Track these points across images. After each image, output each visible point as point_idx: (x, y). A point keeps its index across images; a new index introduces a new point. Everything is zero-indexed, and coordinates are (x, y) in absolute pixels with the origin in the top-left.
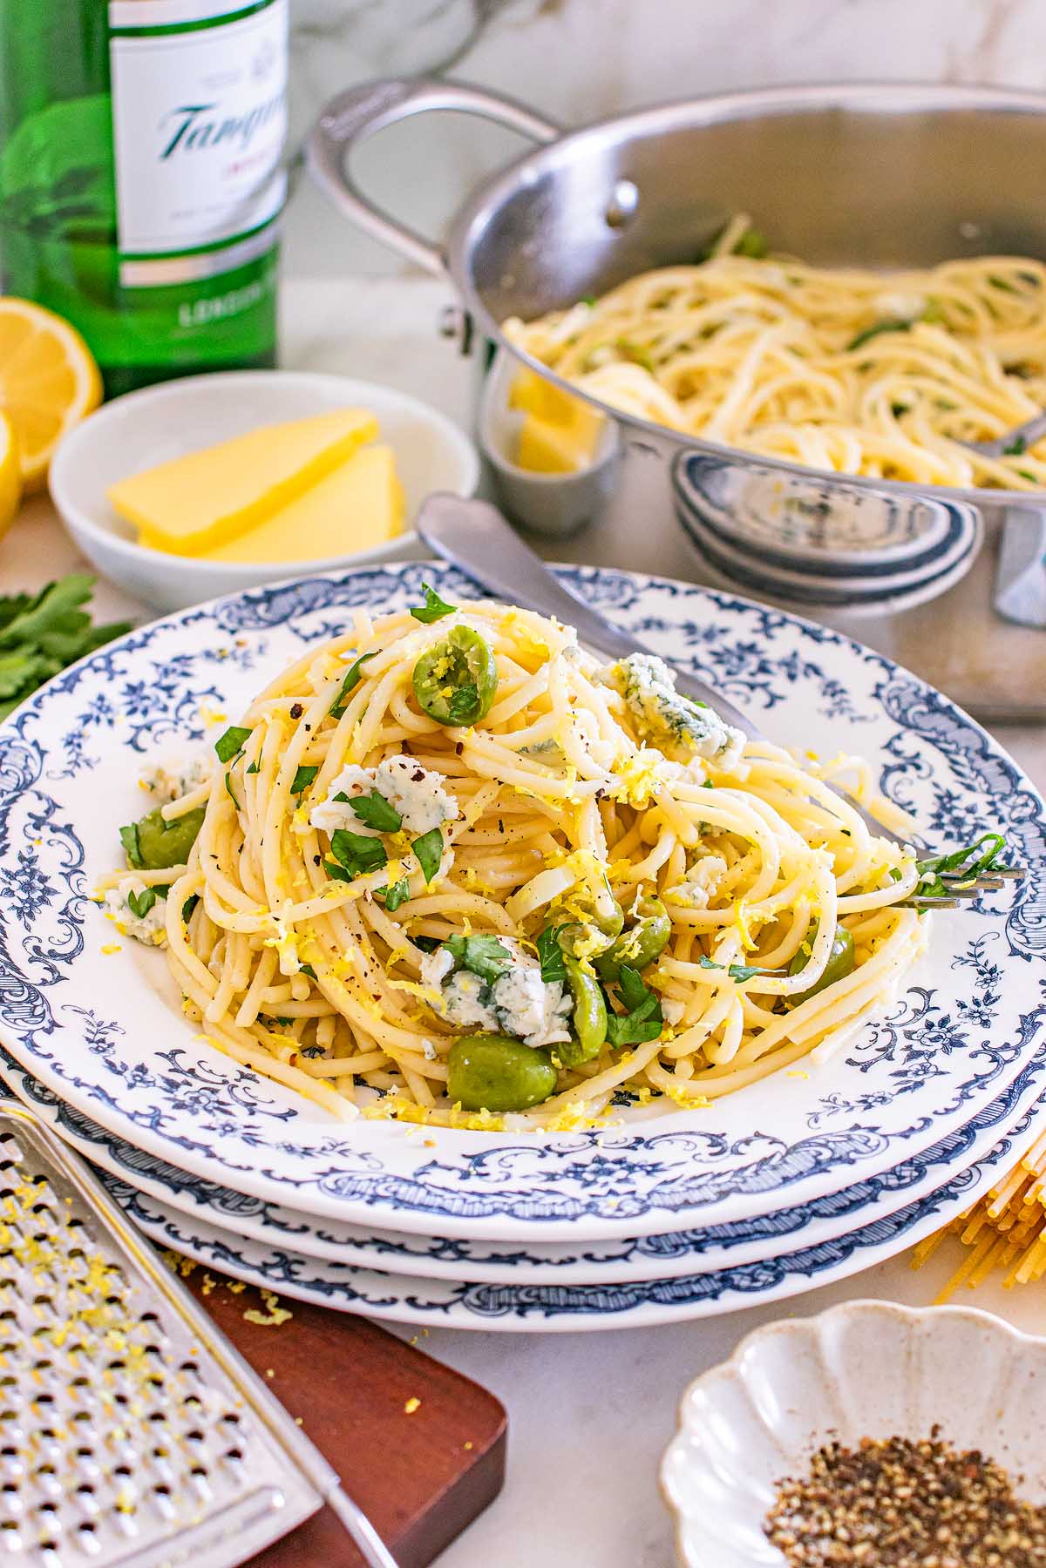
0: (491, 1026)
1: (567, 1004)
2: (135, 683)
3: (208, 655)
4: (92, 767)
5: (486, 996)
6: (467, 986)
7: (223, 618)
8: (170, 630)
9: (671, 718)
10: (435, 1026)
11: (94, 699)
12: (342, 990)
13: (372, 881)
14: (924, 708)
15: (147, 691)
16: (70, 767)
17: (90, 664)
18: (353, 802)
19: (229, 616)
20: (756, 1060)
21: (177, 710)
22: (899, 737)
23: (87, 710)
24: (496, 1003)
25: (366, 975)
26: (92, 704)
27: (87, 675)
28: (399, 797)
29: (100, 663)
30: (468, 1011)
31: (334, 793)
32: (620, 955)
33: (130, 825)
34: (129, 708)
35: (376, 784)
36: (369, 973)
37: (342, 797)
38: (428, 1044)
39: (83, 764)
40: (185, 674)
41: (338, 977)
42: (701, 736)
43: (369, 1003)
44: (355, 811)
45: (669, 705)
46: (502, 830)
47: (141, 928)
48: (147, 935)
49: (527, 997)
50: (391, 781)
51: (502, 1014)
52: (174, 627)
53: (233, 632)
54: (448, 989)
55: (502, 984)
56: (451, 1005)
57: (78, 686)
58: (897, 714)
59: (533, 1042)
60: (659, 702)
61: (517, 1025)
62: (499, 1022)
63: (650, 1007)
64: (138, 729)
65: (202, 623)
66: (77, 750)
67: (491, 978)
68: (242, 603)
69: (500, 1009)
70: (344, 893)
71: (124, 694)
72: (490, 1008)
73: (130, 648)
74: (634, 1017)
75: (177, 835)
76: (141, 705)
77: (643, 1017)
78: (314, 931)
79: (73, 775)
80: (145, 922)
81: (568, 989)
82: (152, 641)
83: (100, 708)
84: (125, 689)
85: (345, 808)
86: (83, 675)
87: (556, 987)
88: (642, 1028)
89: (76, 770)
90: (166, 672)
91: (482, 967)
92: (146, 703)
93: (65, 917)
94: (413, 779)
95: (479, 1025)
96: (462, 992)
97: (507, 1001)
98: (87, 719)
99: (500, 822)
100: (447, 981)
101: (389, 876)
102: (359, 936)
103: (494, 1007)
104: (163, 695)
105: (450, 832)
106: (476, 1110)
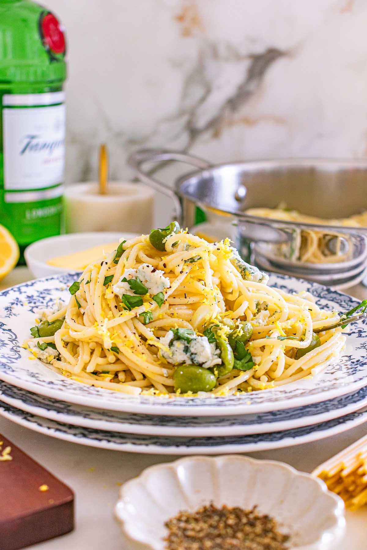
0: (189, 362)
1: (218, 352)
2: (30, 295)
3: (57, 289)
4: (16, 316)
5: (186, 350)
6: (179, 346)
7: (61, 279)
8: (41, 282)
9: (241, 268)
10: (167, 365)
11: (15, 298)
12: (130, 351)
13: (138, 310)
14: (326, 292)
15: (34, 298)
16: (8, 315)
17: (12, 289)
18: (129, 282)
19: (64, 279)
20: (290, 376)
21: (47, 303)
22: (319, 301)
23: (13, 301)
24: (191, 352)
25: (138, 346)
26: (14, 300)
27: (11, 292)
28: (146, 281)
29: (16, 289)
30: (180, 357)
31: (122, 278)
32: (235, 335)
33: (35, 327)
34: (29, 302)
35: (138, 275)
36: (140, 345)
37: (125, 280)
38: (165, 371)
39: (13, 315)
40: (48, 294)
41: (128, 347)
42: (253, 273)
43: (141, 356)
44: (130, 286)
45: (241, 262)
46: (186, 297)
47: (43, 354)
48: (45, 357)
49: (203, 346)
50: (143, 274)
51: (193, 356)
52: (43, 281)
53: (65, 283)
54: (172, 348)
55: (193, 343)
56: (173, 354)
57: (8, 295)
58: (317, 295)
59: (206, 366)
60: (237, 261)
61: (200, 359)
62: (192, 360)
63: (248, 358)
64: (33, 307)
65: (53, 281)
66: (10, 311)
67: (189, 341)
68: (68, 276)
69: (192, 354)
70: (128, 315)
71: (27, 298)
72: (189, 354)
73: (27, 286)
74: (243, 361)
75: (54, 325)
76: (33, 301)
77: (246, 361)
78: (117, 332)
79: (9, 317)
80: (44, 352)
81: (218, 347)
82: (35, 285)
83: (17, 301)
84: (26, 297)
85: (126, 284)
86: (9, 292)
87: (213, 345)
88: (246, 365)
89: (10, 316)
90: (41, 293)
91: (185, 337)
92: (35, 301)
93: (12, 350)
94: (152, 272)
95: (184, 362)
96: (177, 348)
97: (196, 349)
98: (13, 304)
99: (185, 294)
100: (171, 344)
101: (145, 307)
102: (134, 333)
103: (190, 353)
104: (41, 300)
105: (166, 293)
106: (186, 392)
